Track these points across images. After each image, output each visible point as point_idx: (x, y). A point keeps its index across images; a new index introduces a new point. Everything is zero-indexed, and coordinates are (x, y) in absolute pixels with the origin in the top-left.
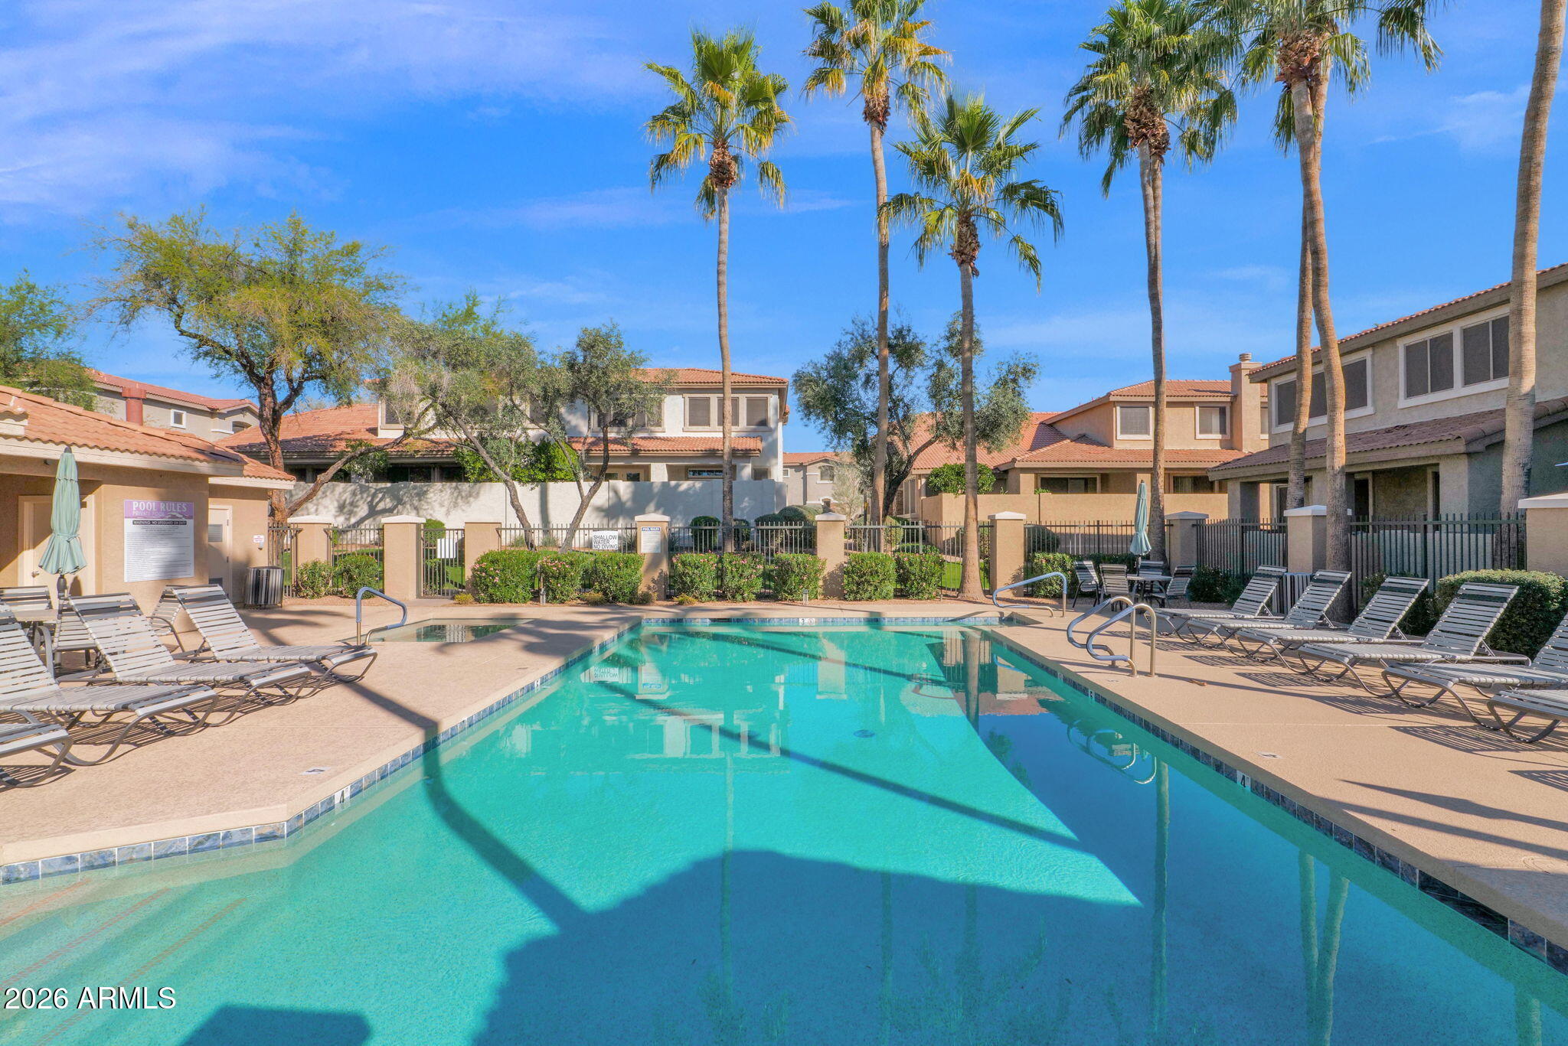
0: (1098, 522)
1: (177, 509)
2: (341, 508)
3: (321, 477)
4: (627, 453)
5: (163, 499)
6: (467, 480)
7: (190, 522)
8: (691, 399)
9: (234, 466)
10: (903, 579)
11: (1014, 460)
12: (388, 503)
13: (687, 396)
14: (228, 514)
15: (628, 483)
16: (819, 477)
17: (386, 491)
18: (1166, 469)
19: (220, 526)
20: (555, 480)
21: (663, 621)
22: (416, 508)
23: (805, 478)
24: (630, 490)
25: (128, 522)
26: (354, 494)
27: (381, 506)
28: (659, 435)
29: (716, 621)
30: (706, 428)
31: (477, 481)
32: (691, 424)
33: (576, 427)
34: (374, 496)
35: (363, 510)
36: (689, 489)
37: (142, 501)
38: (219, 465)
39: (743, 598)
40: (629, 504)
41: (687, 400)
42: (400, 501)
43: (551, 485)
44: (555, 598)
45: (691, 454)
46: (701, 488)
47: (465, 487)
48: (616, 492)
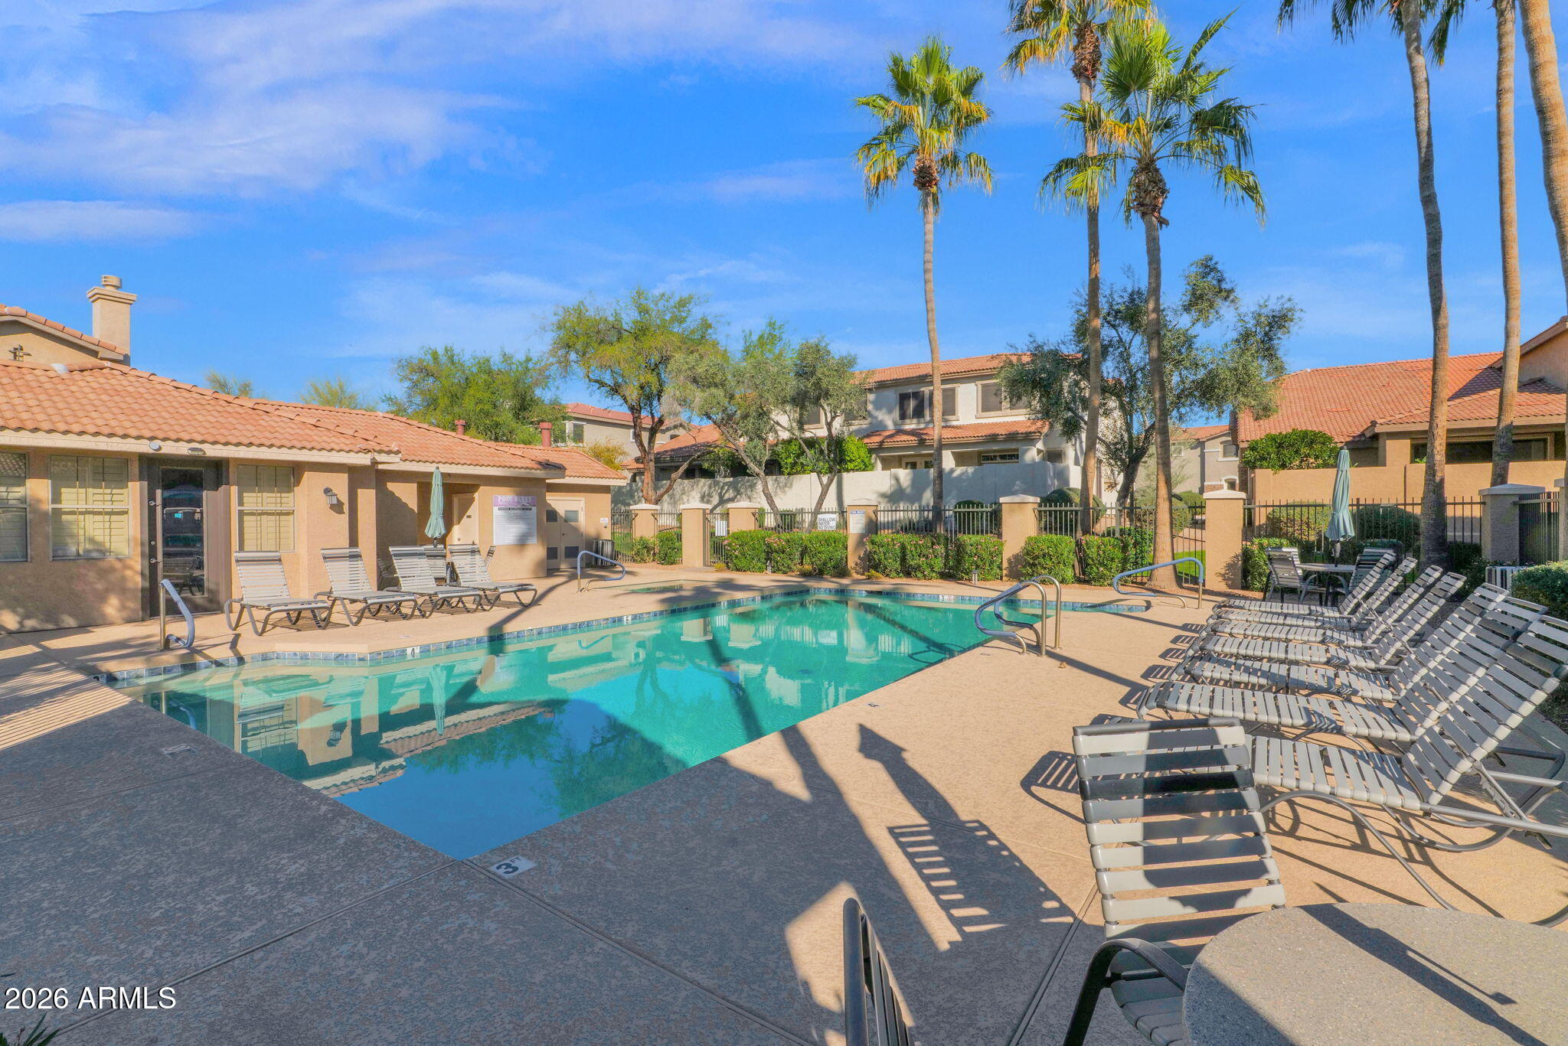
0: (1358, 500)
1: (525, 500)
2: (702, 498)
3: (673, 476)
4: (915, 443)
5: (519, 494)
6: (781, 473)
7: (534, 509)
8: (984, 386)
9: (557, 472)
10: (1083, 562)
11: (1374, 424)
12: (731, 494)
13: (979, 383)
14: (582, 504)
15: (908, 471)
16: (1221, 454)
17: (729, 485)
18: (1449, 431)
19: (576, 512)
20: (848, 470)
21: (830, 591)
22: (749, 498)
23: (1202, 456)
24: (909, 477)
25: (495, 509)
26: (710, 487)
27: (727, 496)
28: (954, 423)
29: (871, 593)
30: (998, 413)
31: (789, 474)
32: (984, 410)
33: (881, 421)
34: (722, 488)
35: (715, 500)
36: (962, 474)
37: (505, 496)
38: (548, 471)
39: (925, 576)
40: (908, 491)
41: (980, 387)
42: (738, 492)
43: (845, 475)
44: (779, 570)
45: (973, 440)
46: (974, 473)
47: (782, 479)
48: (897, 480)
